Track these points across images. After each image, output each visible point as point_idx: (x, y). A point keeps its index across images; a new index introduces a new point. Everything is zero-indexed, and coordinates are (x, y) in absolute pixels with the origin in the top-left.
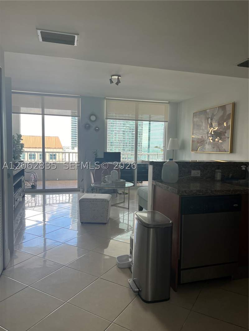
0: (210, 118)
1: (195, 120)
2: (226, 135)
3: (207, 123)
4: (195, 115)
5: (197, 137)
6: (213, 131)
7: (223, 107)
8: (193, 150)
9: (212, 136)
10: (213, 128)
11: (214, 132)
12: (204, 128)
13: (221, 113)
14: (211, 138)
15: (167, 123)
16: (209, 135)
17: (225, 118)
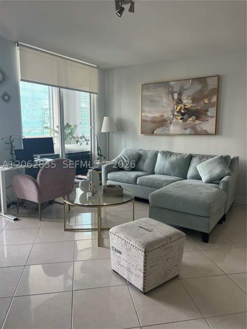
0: (176, 92)
1: (146, 93)
2: (209, 113)
3: (172, 99)
4: (146, 86)
5: (150, 115)
6: (183, 108)
7: (202, 80)
8: (143, 131)
9: (183, 114)
10: (183, 106)
11: (185, 109)
12: (164, 105)
13: (198, 87)
14: (179, 118)
15: (96, 95)
16: (176, 113)
17: (206, 93)
